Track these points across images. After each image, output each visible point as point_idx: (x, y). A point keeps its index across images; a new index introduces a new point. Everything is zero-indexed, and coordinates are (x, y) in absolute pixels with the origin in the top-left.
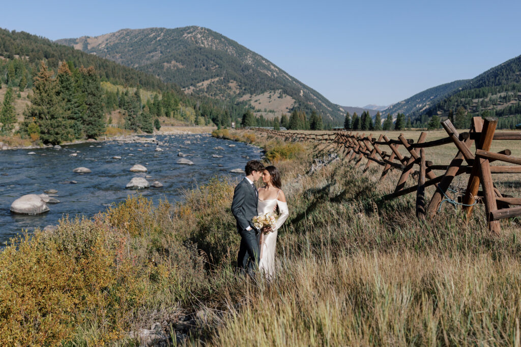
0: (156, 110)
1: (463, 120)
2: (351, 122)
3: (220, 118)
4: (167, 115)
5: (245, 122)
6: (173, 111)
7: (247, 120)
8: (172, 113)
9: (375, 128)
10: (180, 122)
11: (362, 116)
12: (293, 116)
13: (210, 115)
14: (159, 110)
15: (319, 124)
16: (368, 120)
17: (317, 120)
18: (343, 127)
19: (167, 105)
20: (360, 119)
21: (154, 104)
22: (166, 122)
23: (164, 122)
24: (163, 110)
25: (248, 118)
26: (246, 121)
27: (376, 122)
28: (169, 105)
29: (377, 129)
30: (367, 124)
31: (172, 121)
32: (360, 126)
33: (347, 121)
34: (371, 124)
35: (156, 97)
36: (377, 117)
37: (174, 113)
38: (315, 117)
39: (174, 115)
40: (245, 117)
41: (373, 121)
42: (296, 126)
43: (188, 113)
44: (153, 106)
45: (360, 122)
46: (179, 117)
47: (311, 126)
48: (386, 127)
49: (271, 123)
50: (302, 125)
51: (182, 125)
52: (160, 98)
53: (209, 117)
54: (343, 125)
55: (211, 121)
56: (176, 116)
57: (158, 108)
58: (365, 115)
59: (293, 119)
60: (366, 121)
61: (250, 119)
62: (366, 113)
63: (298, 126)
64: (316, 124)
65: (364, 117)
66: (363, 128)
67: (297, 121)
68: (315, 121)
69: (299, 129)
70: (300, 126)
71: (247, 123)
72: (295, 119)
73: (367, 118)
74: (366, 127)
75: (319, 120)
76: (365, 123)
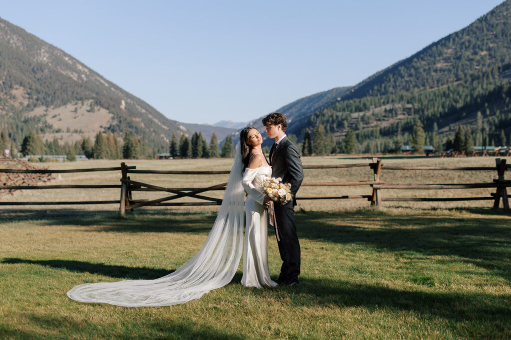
2: (178, 146)
5: (26, 148)
7: (29, 145)
9: (210, 154)
11: (193, 139)
12: (97, 139)
15: (134, 150)
16: (200, 143)
17: (132, 144)
18: (168, 154)
20: (190, 142)
25: (31, 143)
26: (28, 147)
27: (212, 147)
29: (214, 155)
30: (200, 149)
32: (190, 152)
33: (173, 146)
34: (204, 148)
36: (214, 138)
38: (129, 140)
40: (26, 141)
41: (208, 142)
42: (100, 154)
45: (190, 146)
47: (123, 153)
48: (225, 154)
50: (111, 151)
54: (168, 151)
58: (197, 137)
59: (96, 144)
60: (198, 145)
61: (33, 144)
62: (198, 134)
63: (104, 154)
64: (131, 151)
65: (194, 140)
66: (195, 155)
67: (103, 146)
68: (130, 146)
69: (105, 159)
70: (107, 153)
71: (29, 150)
72: (99, 144)
73: (199, 141)
74: (199, 153)
75: (134, 145)
76: (198, 148)
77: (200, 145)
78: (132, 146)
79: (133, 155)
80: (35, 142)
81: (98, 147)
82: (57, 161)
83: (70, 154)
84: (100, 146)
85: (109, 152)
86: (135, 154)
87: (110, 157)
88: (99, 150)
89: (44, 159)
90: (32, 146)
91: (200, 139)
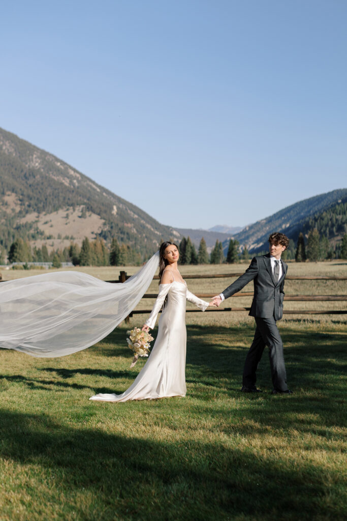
1: (317, 247)
5: (13, 255)
7: (16, 252)
9: (199, 260)
11: (181, 244)
12: (83, 245)
15: (121, 256)
16: (189, 249)
17: (119, 251)
25: (18, 250)
26: (15, 254)
27: (200, 253)
29: (202, 262)
30: (188, 255)
34: (193, 255)
36: (203, 243)
38: (116, 246)
40: (13, 248)
41: (197, 251)
42: (86, 261)
47: (111, 259)
48: (214, 260)
50: (97, 257)
58: (185, 243)
59: (83, 251)
60: (187, 251)
61: (20, 251)
62: (187, 239)
63: (90, 260)
64: (118, 257)
65: (183, 246)
66: (183, 262)
67: (90, 253)
68: (117, 252)
69: (91, 265)
70: (94, 260)
71: (16, 257)
72: (86, 251)
73: (187, 247)
74: (187, 259)
75: (121, 251)
76: (186, 254)
77: (188, 251)
78: (119, 253)
79: (120, 262)
80: (22, 249)
81: (85, 254)
82: (42, 268)
83: (56, 261)
84: (87, 253)
85: (96, 259)
86: (123, 260)
87: (96, 263)
88: (86, 256)
89: (29, 266)
90: (18, 253)
91: (189, 244)
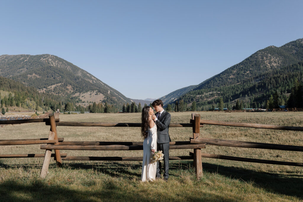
0: (10, 103)
1: (183, 106)
2: (125, 108)
3: (56, 106)
4: (17, 105)
6: (21, 103)
8: (20, 104)
9: (138, 111)
10: (26, 109)
11: (131, 105)
12: (94, 105)
13: (50, 105)
14: (12, 102)
15: (108, 109)
16: (134, 107)
17: (108, 107)
18: (121, 111)
19: (17, 99)
20: (130, 106)
21: (8, 99)
22: (16, 109)
23: (14, 109)
24: (14, 102)
26: (67, 108)
27: (139, 108)
28: (19, 100)
30: (134, 109)
31: (20, 108)
32: (130, 110)
33: (124, 107)
34: (136, 109)
35: (10, 95)
36: (139, 105)
37: (22, 104)
38: (106, 105)
39: (22, 105)
40: (66, 106)
41: (137, 107)
42: (95, 111)
43: (31, 104)
44: (8, 100)
45: (130, 108)
46: (25, 106)
47: (104, 110)
49: (85, 109)
51: (27, 112)
52: (13, 95)
53: (49, 106)
55: (50, 108)
56: (23, 106)
57: (11, 101)
58: (133, 104)
59: (93, 107)
66: (132, 112)
67: (96, 108)
69: (96, 113)
74: (134, 111)
79: (108, 111)
80: (70, 106)
82: (76, 114)
83: (82, 111)
85: (99, 110)
87: (99, 112)
88: (94, 109)
89: (71, 113)
90: (68, 108)
